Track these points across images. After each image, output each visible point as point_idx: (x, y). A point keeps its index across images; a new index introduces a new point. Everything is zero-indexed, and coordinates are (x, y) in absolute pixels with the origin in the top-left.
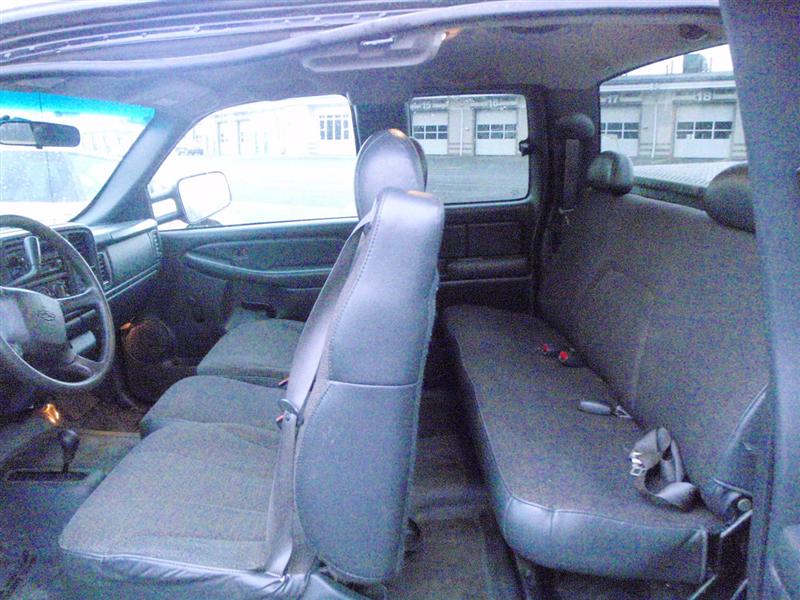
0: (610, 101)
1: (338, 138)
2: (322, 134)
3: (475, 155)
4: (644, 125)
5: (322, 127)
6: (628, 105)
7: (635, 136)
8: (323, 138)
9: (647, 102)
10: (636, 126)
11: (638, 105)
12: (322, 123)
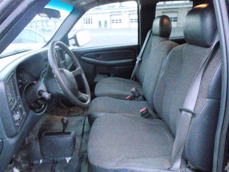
0: (169, 11)
1: (89, 23)
2: (85, 22)
3: (130, 28)
4: (179, 18)
5: (84, 21)
6: (174, 12)
7: (176, 21)
8: (85, 24)
9: (180, 11)
10: (176, 18)
11: (177, 12)
12: (84, 19)
